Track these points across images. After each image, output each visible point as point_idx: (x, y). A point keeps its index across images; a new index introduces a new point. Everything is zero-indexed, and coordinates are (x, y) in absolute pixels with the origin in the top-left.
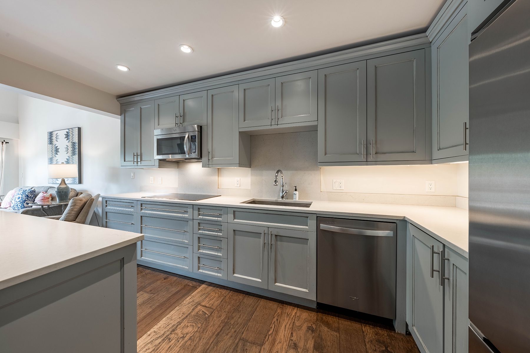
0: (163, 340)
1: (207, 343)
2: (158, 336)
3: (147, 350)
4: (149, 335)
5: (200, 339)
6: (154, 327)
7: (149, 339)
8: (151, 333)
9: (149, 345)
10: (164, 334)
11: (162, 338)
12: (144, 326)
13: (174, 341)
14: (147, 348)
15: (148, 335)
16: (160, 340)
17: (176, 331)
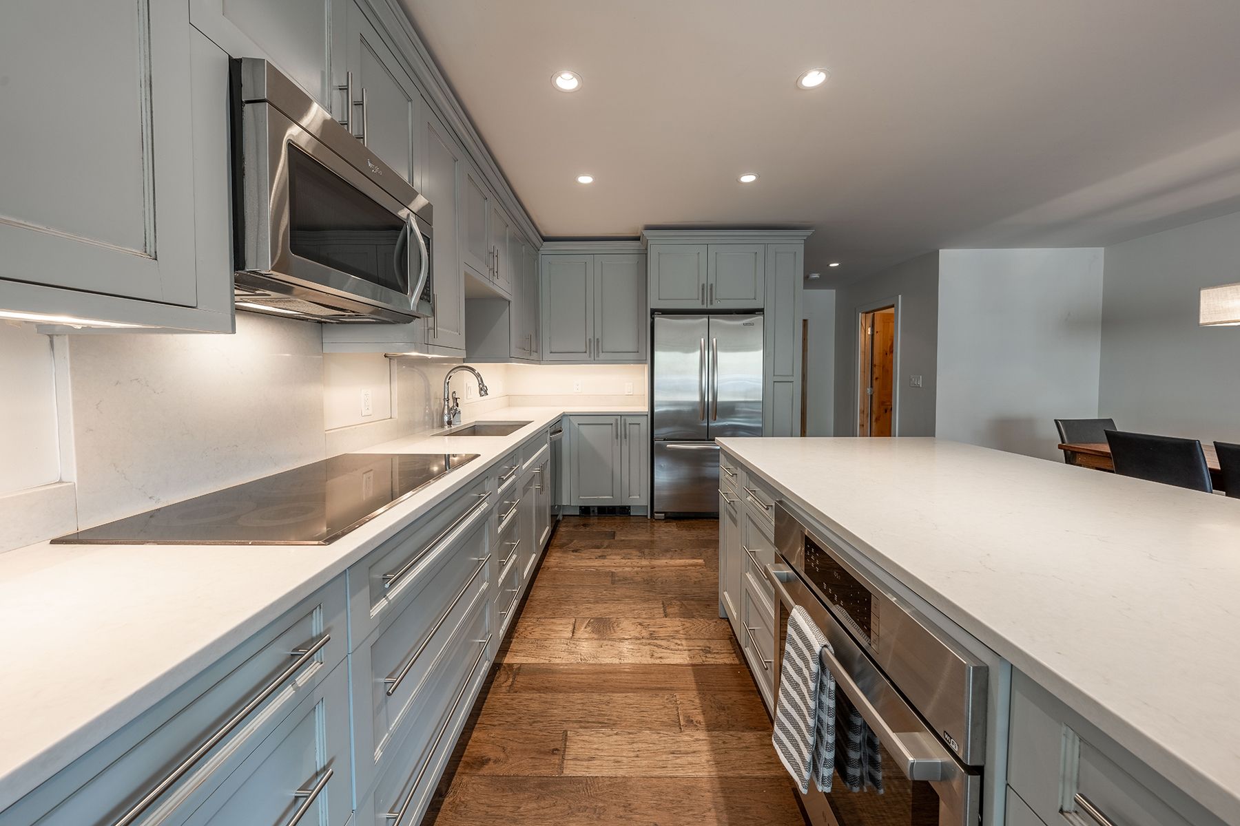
0: (656, 639)
1: (634, 603)
2: (655, 647)
3: (679, 645)
4: (661, 658)
5: (634, 610)
6: (646, 663)
7: (665, 653)
8: (657, 658)
9: (672, 647)
10: (649, 644)
11: (655, 641)
12: (652, 676)
13: (650, 629)
14: (677, 647)
15: (661, 660)
16: (659, 642)
17: (637, 635)
